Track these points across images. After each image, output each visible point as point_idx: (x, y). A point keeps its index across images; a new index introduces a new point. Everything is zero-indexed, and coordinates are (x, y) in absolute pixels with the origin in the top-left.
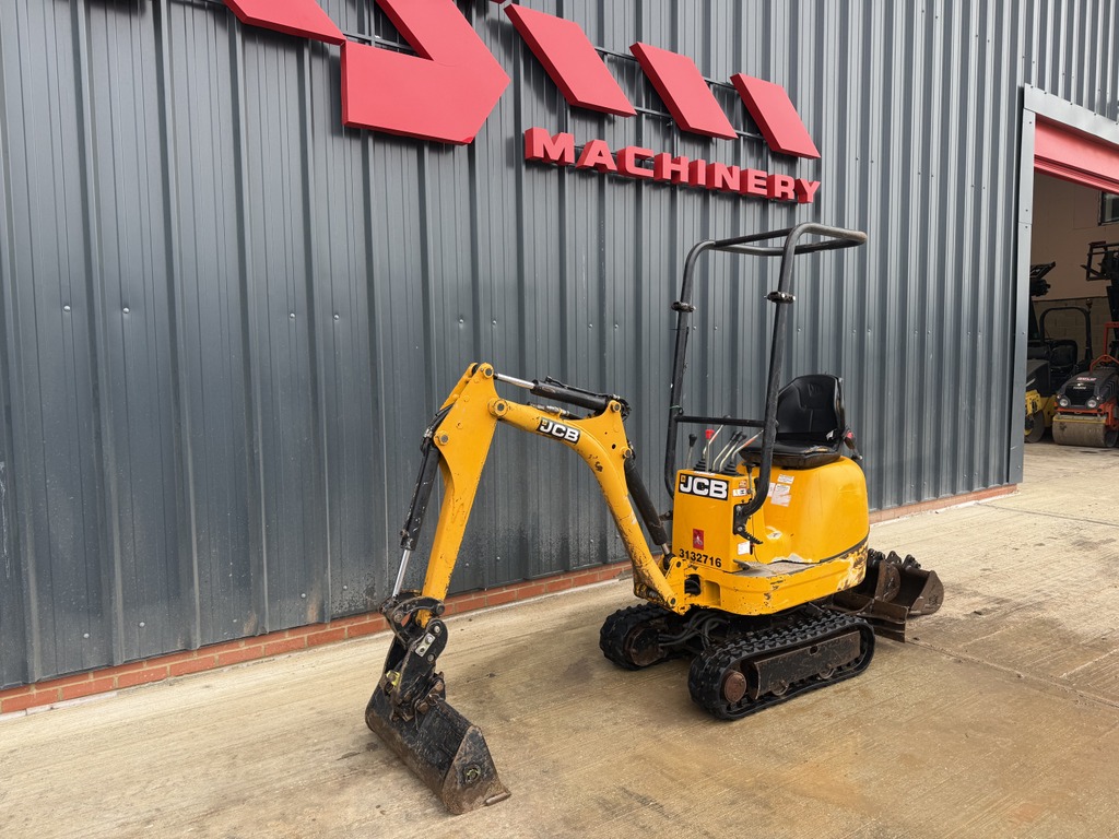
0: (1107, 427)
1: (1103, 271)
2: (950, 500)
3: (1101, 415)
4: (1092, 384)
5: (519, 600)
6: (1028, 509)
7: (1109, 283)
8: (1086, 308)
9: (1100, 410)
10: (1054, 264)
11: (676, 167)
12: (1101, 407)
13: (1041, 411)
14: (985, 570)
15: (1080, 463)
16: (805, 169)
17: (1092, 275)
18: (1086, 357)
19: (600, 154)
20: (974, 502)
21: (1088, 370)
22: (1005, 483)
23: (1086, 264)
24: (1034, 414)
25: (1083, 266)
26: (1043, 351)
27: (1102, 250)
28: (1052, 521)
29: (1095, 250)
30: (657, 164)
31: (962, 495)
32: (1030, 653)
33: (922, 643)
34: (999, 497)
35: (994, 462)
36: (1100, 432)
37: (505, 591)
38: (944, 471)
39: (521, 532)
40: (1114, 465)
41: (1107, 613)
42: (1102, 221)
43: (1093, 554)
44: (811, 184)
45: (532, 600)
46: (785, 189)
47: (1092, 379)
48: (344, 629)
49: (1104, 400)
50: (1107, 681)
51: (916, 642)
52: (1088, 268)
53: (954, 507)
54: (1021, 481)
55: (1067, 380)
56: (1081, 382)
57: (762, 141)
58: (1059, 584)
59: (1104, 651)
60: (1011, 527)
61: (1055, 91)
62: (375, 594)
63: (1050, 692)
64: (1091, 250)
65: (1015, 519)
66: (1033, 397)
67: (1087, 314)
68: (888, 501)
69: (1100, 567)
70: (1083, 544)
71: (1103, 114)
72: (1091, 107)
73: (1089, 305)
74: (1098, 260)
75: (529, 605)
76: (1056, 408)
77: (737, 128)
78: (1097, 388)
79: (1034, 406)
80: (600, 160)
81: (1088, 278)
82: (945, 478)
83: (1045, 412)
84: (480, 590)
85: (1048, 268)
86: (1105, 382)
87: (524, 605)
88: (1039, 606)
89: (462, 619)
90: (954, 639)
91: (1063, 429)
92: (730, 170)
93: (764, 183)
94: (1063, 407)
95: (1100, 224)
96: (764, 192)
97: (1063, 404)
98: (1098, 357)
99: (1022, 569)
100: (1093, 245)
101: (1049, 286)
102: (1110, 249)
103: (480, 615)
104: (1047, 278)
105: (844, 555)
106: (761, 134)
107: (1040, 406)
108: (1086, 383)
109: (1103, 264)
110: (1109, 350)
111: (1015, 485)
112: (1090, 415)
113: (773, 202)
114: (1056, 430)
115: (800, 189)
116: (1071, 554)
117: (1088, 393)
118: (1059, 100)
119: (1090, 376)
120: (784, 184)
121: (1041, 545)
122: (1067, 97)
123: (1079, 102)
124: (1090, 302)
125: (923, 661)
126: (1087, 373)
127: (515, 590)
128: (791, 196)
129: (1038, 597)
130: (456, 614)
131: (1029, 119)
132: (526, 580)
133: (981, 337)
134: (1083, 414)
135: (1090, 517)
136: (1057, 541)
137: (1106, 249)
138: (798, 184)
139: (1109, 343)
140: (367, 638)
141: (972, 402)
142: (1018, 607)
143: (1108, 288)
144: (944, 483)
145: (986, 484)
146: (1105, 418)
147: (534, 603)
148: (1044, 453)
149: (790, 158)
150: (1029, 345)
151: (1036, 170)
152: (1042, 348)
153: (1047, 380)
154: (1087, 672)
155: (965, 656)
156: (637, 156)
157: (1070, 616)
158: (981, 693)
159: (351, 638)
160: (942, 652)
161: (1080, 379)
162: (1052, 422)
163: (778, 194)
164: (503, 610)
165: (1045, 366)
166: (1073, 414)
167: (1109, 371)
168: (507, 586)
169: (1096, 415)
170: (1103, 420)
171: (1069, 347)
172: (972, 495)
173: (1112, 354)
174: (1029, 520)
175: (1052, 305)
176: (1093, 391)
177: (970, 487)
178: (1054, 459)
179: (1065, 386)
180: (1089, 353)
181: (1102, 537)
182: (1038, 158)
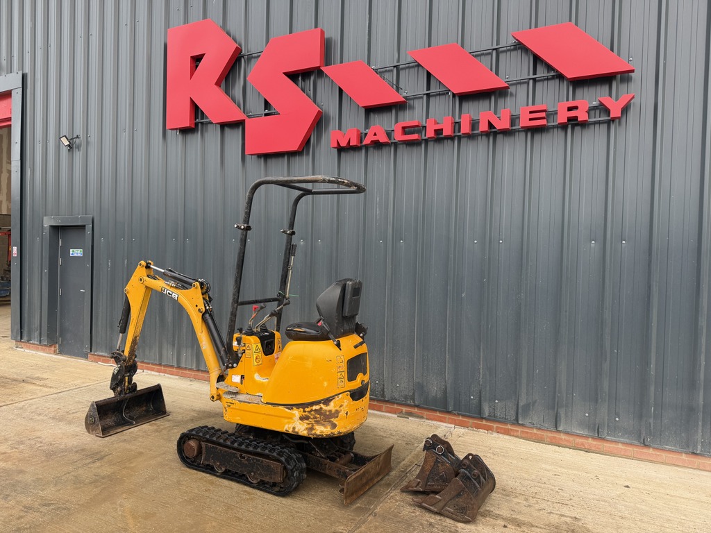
11: (440, 126)
19: (375, 134)
44: (616, 100)
80: (375, 138)
93: (542, 115)
96: (541, 123)
105: (290, 407)
106: (555, 71)
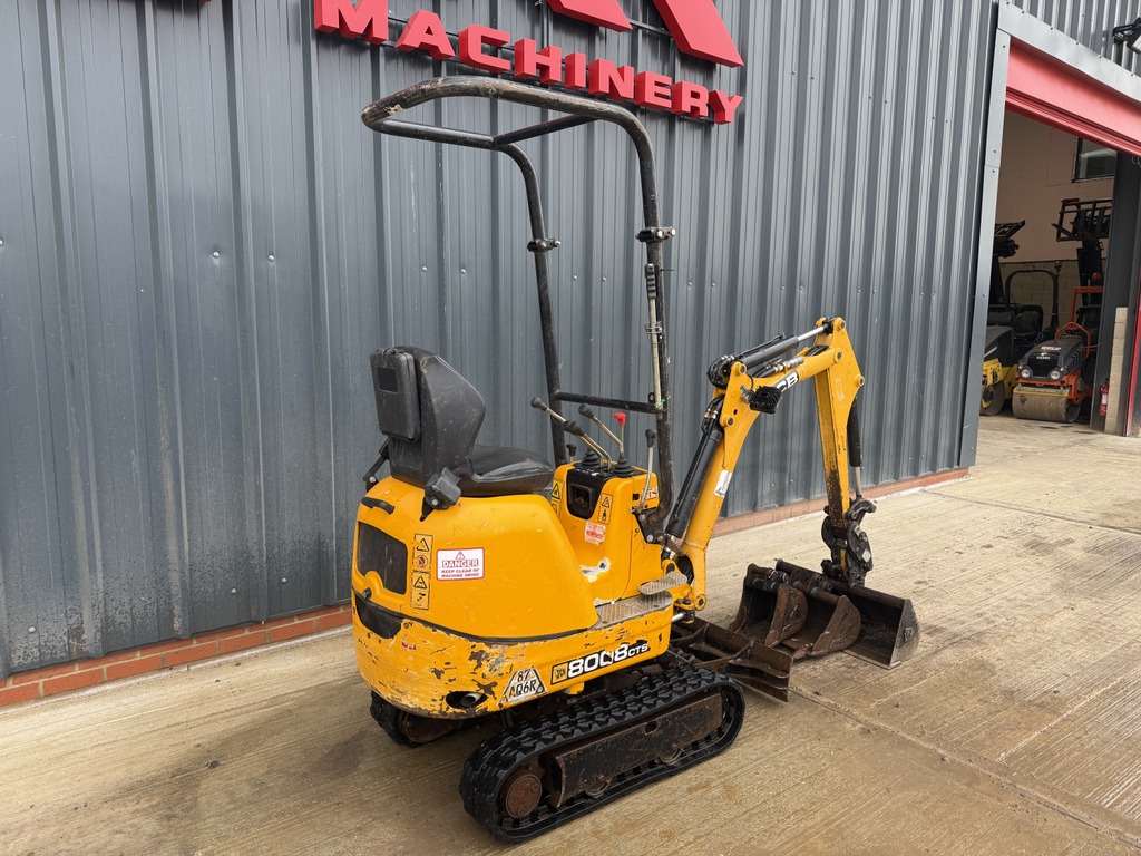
0: (1069, 401)
1: (1075, 230)
2: (892, 487)
3: (1064, 388)
4: (1057, 353)
5: (319, 632)
6: (980, 498)
7: (1079, 244)
8: (1055, 271)
9: (1063, 382)
10: (1023, 223)
11: (544, 60)
12: (1064, 379)
13: (1002, 382)
14: (920, 582)
15: (1039, 441)
16: (725, 80)
17: (1062, 235)
18: (1052, 324)
19: (429, 31)
20: (920, 488)
21: (1053, 338)
22: (956, 467)
23: (1057, 223)
24: (994, 385)
25: (1054, 225)
26: (1007, 316)
27: (1075, 208)
28: (1004, 515)
29: (1067, 208)
30: (518, 54)
31: (906, 481)
32: (961, 716)
33: (824, 700)
34: (948, 482)
35: (944, 442)
36: (1062, 406)
37: (297, 622)
38: (886, 453)
39: (319, 543)
40: (1075, 443)
41: (1061, 650)
42: (1076, 178)
43: (1048, 561)
44: (730, 99)
45: (339, 631)
46: (695, 102)
47: (1057, 349)
48: (37, 685)
49: (1068, 371)
50: (1057, 767)
51: (817, 698)
52: (1059, 227)
53: (896, 495)
54: (973, 464)
55: (1030, 348)
56: (1045, 350)
57: (669, 38)
58: (1005, 603)
59: (1056, 712)
60: (957, 521)
61: (1033, 11)
62: (84, 636)
63: (981, 787)
64: (1063, 208)
65: (962, 511)
66: (994, 366)
67: (1055, 278)
68: (819, 490)
69: (1056, 579)
70: (1037, 546)
71: (1085, 43)
72: (1073, 35)
73: (1058, 268)
74: (1070, 218)
75: (331, 639)
76: (1017, 379)
77: (635, 17)
78: (1061, 358)
79: (995, 375)
80: (429, 40)
81: (1059, 239)
82: (887, 462)
83: (1006, 383)
84: (255, 623)
85: (1016, 227)
86: (1070, 352)
87: (325, 639)
88: (977, 638)
89: (227, 662)
90: (867, 693)
91: (1023, 401)
92: (621, 71)
93: (667, 92)
94: (1025, 379)
95: (1073, 181)
96: (667, 104)
97: (1025, 375)
98: (1064, 325)
99: (963, 582)
100: (1066, 203)
101: (1017, 247)
102: (1083, 207)
103: (256, 656)
104: (1016, 238)
106: (666, 29)
107: (1000, 376)
108: (1050, 353)
109: (1075, 223)
110: (1076, 317)
111: (967, 468)
112: (1053, 387)
113: (682, 120)
114: (1016, 403)
115: (715, 104)
116: (1022, 561)
117: (1051, 364)
118: (1038, 22)
119: (1055, 345)
120: (695, 95)
121: (989, 546)
122: (1047, 20)
123: (1060, 27)
124: (1059, 265)
125: (820, 732)
126: (1052, 342)
127: (314, 619)
128: (704, 111)
129: (979, 623)
130: (220, 655)
131: (1003, 41)
132: (328, 607)
133: (935, 299)
134: (1046, 386)
135: (1046, 509)
136: (1007, 542)
137: (1079, 208)
138: (714, 98)
139: (1077, 309)
140: (75, 695)
141: (922, 374)
142: (955, 640)
143: (1078, 250)
144: (885, 467)
145: (933, 468)
146: (1067, 391)
147: (339, 636)
148: (1002, 428)
149: (705, 64)
150: (990, 309)
151: (1008, 105)
152: (1006, 313)
153: (1009, 349)
154: (1031, 750)
155: (876, 723)
156: (485, 39)
157: (1017, 654)
158: (888, 790)
159: (49, 695)
160: (848, 714)
161: (1043, 348)
162: (1012, 393)
163: (686, 108)
164: (292, 648)
165: (1009, 333)
166: (1034, 385)
167: (1076, 339)
168: (299, 616)
169: (1058, 387)
170: (1066, 393)
171: (1034, 313)
172: (918, 481)
173: (1079, 322)
174: (978, 513)
175: (1021, 267)
176: (1057, 361)
177: (915, 472)
178: (1012, 435)
179: (1027, 355)
180: (1055, 320)
181: (1060, 536)
182: (1010, 91)
